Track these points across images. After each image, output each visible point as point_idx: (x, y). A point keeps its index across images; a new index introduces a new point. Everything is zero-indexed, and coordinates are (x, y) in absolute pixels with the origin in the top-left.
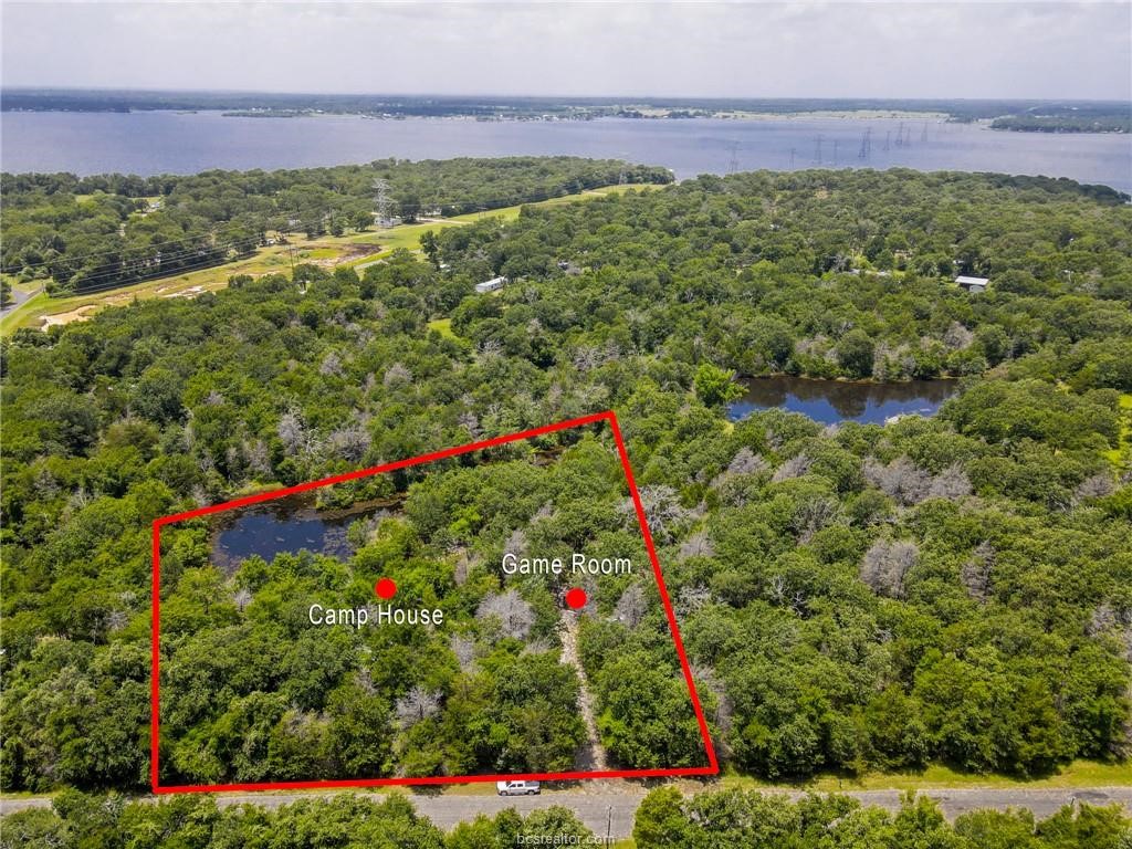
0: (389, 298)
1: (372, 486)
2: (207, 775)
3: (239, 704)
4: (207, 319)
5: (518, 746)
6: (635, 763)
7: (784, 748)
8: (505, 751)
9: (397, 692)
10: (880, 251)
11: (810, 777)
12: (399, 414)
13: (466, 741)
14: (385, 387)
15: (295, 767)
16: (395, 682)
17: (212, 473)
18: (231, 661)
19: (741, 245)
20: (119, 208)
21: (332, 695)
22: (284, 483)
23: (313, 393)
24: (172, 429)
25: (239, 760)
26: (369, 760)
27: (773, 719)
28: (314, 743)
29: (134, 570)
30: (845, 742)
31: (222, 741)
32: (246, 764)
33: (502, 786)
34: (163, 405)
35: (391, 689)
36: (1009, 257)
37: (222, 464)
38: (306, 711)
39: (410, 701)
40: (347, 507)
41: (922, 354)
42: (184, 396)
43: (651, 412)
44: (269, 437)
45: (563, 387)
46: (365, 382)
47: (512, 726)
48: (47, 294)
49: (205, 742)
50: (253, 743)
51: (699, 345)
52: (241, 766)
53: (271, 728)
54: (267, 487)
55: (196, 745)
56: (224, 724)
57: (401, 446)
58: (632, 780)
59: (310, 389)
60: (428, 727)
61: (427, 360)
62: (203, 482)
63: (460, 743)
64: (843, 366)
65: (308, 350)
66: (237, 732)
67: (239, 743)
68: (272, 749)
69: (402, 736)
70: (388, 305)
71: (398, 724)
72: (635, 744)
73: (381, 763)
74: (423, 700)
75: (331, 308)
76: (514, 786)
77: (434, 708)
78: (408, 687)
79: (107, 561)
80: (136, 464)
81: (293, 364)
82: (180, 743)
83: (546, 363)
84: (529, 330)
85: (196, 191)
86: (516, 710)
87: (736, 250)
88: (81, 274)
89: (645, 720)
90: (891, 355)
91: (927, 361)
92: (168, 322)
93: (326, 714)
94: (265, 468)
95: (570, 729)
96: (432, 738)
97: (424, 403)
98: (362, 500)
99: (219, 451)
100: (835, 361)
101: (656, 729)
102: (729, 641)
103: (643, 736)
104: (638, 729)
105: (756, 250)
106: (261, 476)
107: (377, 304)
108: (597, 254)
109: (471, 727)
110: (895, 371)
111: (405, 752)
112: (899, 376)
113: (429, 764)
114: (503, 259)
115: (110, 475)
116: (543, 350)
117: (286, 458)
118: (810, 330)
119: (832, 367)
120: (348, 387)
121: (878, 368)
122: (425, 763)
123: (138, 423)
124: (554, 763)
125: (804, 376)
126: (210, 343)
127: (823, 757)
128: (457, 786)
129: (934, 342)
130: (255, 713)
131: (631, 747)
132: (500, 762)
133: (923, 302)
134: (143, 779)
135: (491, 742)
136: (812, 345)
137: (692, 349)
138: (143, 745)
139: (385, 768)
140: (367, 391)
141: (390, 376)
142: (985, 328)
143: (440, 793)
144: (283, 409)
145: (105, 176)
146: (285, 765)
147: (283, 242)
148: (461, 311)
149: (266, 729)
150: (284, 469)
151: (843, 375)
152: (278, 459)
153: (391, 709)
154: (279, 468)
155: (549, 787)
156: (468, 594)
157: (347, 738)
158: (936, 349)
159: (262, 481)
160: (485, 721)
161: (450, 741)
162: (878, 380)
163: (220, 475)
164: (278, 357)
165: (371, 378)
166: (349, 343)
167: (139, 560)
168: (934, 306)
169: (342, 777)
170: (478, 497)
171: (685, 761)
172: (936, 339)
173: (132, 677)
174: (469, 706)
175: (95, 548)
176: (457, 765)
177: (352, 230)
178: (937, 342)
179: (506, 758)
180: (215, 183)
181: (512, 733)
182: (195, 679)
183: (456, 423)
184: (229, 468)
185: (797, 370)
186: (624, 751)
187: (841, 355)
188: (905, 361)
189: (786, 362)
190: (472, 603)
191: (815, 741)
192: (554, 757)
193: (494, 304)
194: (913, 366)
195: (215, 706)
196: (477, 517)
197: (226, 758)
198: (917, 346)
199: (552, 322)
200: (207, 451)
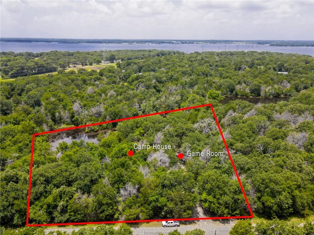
0: (108, 76)
1: (105, 125)
2: (42, 220)
3: (56, 191)
4: (51, 80)
5: (171, 206)
6: (218, 213)
7: (278, 206)
8: (165, 208)
9: (120, 186)
10: (253, 66)
11: (287, 218)
12: (113, 103)
13: (149, 205)
14: (108, 97)
15: (79, 216)
16: (119, 182)
17: (50, 120)
18: (53, 174)
19: (212, 65)
20: (26, 59)
21: (94, 187)
22: (75, 125)
23: (84, 98)
24: (37, 108)
25: (56, 214)
26: (109, 213)
27: (273, 194)
28: (87, 207)
29: (19, 147)
30: (302, 203)
31: (49, 206)
32: (59, 215)
33: (164, 223)
34: (35, 102)
35: (118, 185)
36: (293, 66)
37: (53, 118)
38: (83, 194)
39: (125, 189)
40: (96, 132)
41: (276, 89)
42: (41, 99)
43: (196, 102)
44: (70, 110)
45: (166, 97)
46: (101, 96)
47: (167, 199)
48: (2, 78)
49: (42, 207)
50: (62, 207)
51: (206, 87)
52: (56, 216)
53: (69, 201)
54: (69, 126)
55: (38, 208)
56: (50, 199)
57: (115, 112)
58: (216, 220)
59: (83, 97)
60: (133, 199)
61: (121, 90)
62: (47, 123)
63: (146, 206)
64: (251, 93)
65: (82, 88)
66: (55, 202)
67: (56, 206)
68: (69, 209)
69: (122, 203)
70: (107, 78)
71: (120, 199)
72: (217, 205)
73: (114, 215)
74: (131, 188)
75: (90, 78)
76: (169, 223)
77: (135, 191)
78: (124, 184)
79: (9, 144)
80: (24, 117)
81: (78, 91)
82: (31, 207)
83: (159, 91)
84: (153, 82)
85: (49, 55)
86: (169, 192)
87: (211, 66)
88: (13, 72)
89: (221, 195)
90: (266, 89)
91: (277, 91)
92: (38, 80)
93: (92, 195)
94: (68, 120)
95: (192, 199)
96: (135, 204)
97: (121, 101)
98: (101, 130)
99: (53, 114)
100: (249, 91)
101: (226, 198)
102: (248, 166)
103: (221, 201)
104: (218, 199)
105: (217, 66)
106: (67, 123)
107: (104, 77)
108: (170, 66)
109: (151, 199)
110: (268, 94)
111: (124, 210)
112: (269, 96)
113: (134, 214)
114: (141, 68)
115: (14, 120)
116: (157, 88)
117: (75, 116)
118: (239, 83)
119: (248, 93)
120: (95, 97)
121: (262, 93)
122: (133, 213)
123: (26, 107)
124: (185, 213)
125: (239, 96)
126: (51, 86)
127: (292, 209)
128: (145, 224)
129: (278, 86)
130: (63, 194)
131: (216, 207)
132: (163, 213)
133: (272, 76)
134: (15, 222)
135: (159, 205)
136: (241, 87)
137: (204, 87)
138: (15, 207)
139: (116, 216)
140: (102, 99)
141: (109, 94)
142: (293, 82)
143: (138, 227)
144: (75, 101)
145: (23, 52)
146: (75, 216)
147: (75, 67)
148: (130, 79)
149: (67, 201)
150: (75, 120)
151: (251, 96)
152: (73, 117)
153: (118, 193)
154: (73, 120)
155: (183, 224)
156: (144, 153)
157: (100, 204)
158: (279, 88)
159: (67, 124)
160: (157, 196)
161: (142, 205)
162: (263, 97)
163: (53, 122)
164: (73, 89)
165: (103, 95)
166: (96, 87)
167: (22, 144)
168: (275, 77)
169: (98, 220)
170: (143, 125)
171: (237, 212)
172: (279, 85)
173: (13, 181)
174: (149, 191)
175: (5, 140)
176: (145, 215)
177: (95, 64)
178: (279, 86)
179: (165, 212)
180: (55, 53)
181: (168, 201)
182: (38, 181)
183: (132, 106)
184: (56, 119)
185: (237, 95)
186: (213, 208)
187: (250, 90)
188: (271, 91)
189: (233, 92)
190: (145, 156)
191: (292, 203)
192: (185, 211)
193: (141, 77)
194: (273, 93)
195: (46, 192)
196: (142, 131)
197: (50, 213)
198: (273, 87)
199: (159, 81)
200: (49, 114)
